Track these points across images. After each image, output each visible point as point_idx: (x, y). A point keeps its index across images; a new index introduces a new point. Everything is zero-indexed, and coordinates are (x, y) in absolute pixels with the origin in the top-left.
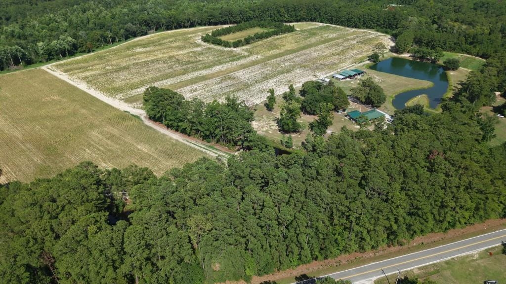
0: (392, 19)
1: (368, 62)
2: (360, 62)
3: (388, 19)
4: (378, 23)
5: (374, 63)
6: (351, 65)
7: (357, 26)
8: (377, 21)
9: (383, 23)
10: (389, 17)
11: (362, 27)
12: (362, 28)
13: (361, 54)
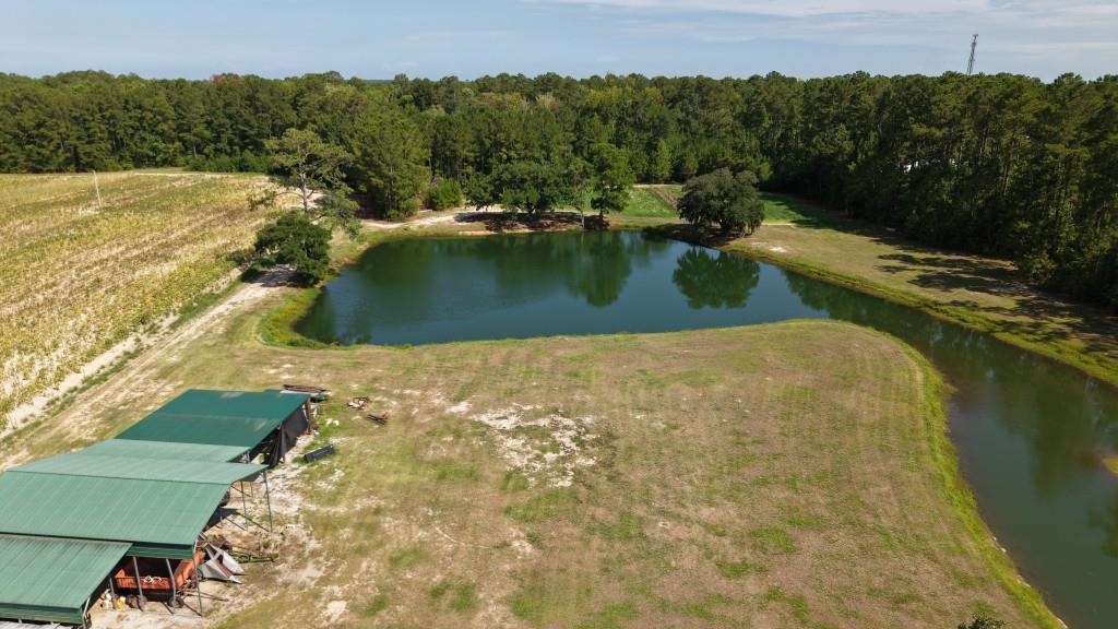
0: (247, 114)
1: (255, 292)
2: (189, 313)
3: (230, 117)
4: (187, 136)
5: (304, 296)
6: (107, 358)
7: (85, 160)
8: (180, 128)
9: (207, 134)
10: (227, 105)
11: (110, 161)
12: (115, 170)
13: (167, 258)
